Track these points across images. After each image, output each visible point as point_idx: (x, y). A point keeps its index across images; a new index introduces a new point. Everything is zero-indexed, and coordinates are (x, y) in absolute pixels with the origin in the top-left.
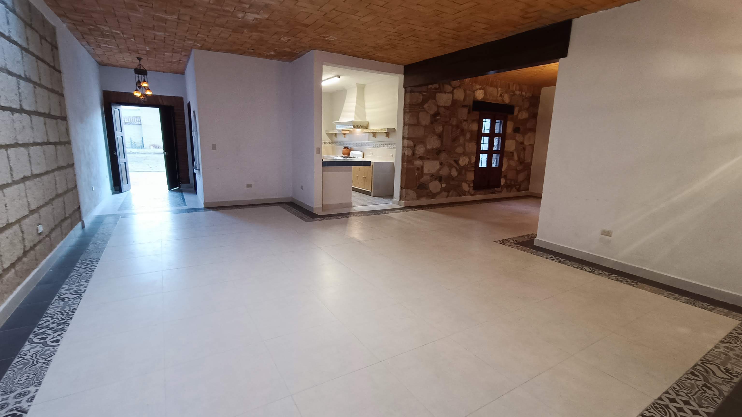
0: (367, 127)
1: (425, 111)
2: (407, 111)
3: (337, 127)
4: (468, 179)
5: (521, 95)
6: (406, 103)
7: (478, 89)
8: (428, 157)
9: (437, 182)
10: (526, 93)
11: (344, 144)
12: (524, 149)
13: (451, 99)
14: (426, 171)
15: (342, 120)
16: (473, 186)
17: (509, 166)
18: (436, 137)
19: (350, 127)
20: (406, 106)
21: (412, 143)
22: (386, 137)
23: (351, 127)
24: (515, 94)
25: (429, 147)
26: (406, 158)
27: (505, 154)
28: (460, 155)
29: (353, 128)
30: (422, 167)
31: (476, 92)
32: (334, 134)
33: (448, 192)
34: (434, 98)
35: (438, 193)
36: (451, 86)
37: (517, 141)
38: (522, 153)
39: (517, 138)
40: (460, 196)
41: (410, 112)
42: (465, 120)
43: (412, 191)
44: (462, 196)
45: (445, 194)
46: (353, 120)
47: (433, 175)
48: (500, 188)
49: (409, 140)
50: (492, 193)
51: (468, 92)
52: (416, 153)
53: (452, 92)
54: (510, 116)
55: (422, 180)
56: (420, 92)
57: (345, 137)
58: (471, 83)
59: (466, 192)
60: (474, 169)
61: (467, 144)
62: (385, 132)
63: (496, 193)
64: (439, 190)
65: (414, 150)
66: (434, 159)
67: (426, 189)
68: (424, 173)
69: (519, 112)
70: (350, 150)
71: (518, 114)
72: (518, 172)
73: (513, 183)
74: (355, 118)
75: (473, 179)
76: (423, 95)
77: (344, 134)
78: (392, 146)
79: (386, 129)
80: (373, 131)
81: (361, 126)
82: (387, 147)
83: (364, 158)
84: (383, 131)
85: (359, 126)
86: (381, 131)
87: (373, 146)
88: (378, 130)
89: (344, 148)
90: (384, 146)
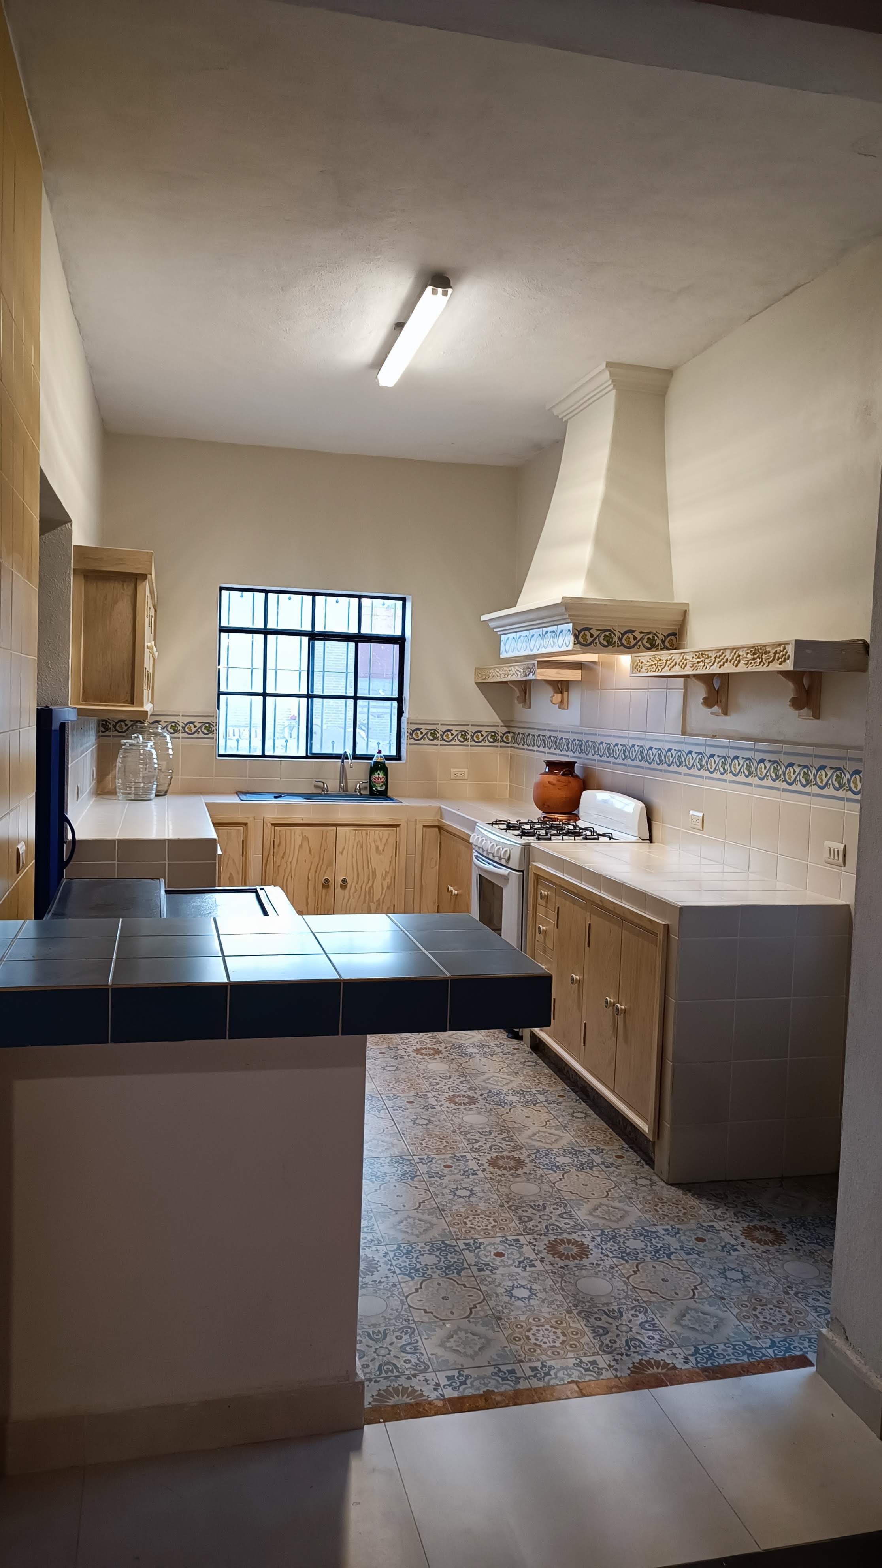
0: (672, 638)
3: (502, 648)
11: (548, 746)
15: (528, 599)
19: (561, 640)
22: (793, 713)
23: (566, 639)
29: (571, 646)
32: (515, 691)
46: (579, 592)
57: (561, 705)
62: (785, 673)
70: (584, 783)
74: (592, 576)
77: (561, 687)
78: (845, 780)
79: (788, 644)
80: (699, 662)
81: (630, 635)
82: (804, 783)
83: (651, 842)
84: (768, 661)
85: (616, 633)
86: (754, 659)
87: (705, 766)
88: (730, 658)
89: (545, 773)
90: (778, 777)
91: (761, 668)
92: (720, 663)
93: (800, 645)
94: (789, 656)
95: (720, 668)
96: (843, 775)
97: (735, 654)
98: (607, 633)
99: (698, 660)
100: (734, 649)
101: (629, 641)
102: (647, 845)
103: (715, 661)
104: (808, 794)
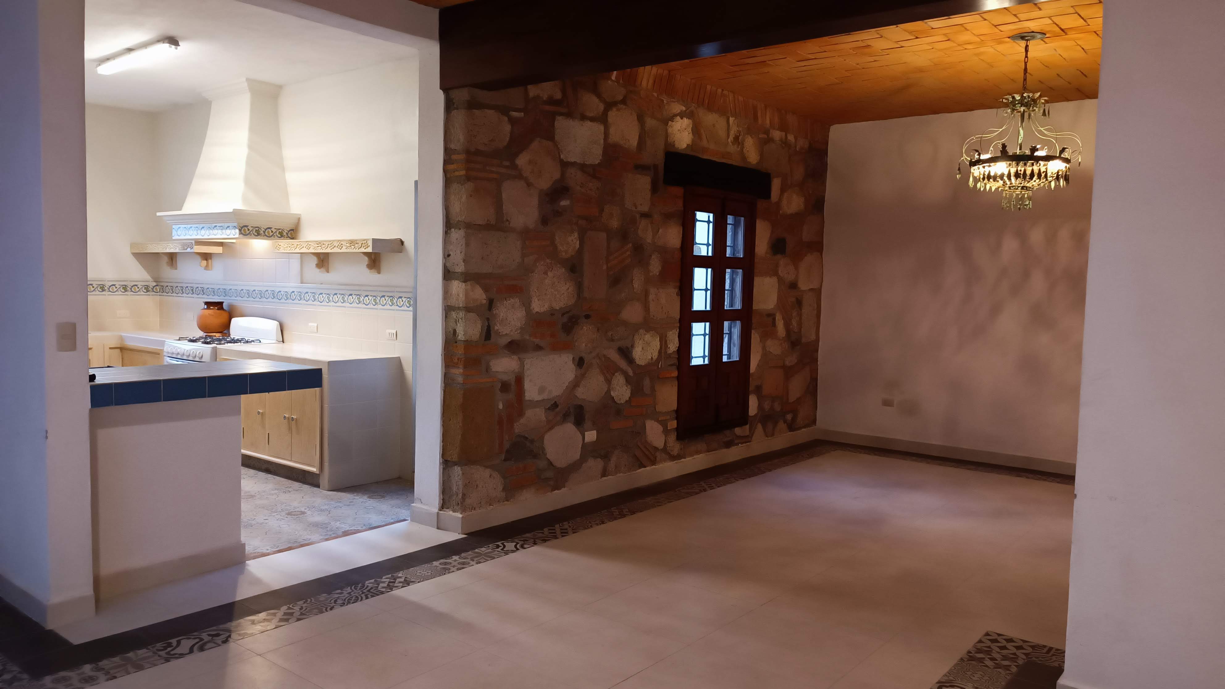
0: (292, 233)
1: (520, 176)
2: (457, 173)
3: (174, 233)
4: (660, 408)
5: (785, 143)
6: (453, 146)
7: (676, 115)
8: (537, 341)
9: (570, 428)
10: (796, 138)
11: (203, 291)
12: (799, 303)
13: (602, 141)
14: (531, 392)
15: (192, 206)
16: (677, 429)
17: (765, 354)
18: (561, 271)
19: (228, 231)
20: (454, 157)
21: (479, 295)
22: (368, 271)
23: (233, 231)
24: (770, 140)
25: (538, 306)
26: (460, 351)
27: (754, 320)
28: (635, 328)
29: (237, 236)
30: (519, 380)
31: (670, 123)
32: (166, 259)
33: (606, 457)
34: (550, 136)
35: (575, 467)
36: (599, 96)
37: (780, 280)
38: (794, 314)
39: (781, 272)
40: (642, 466)
41: (468, 178)
42: (644, 215)
43: (488, 472)
44: (645, 467)
45: (594, 465)
46: (240, 206)
47: (555, 405)
48: (748, 426)
49: (469, 283)
50: (728, 444)
51: (650, 122)
52: (496, 328)
53: (603, 119)
54: (761, 204)
55: (520, 426)
56: (504, 110)
57: (207, 268)
58: (655, 94)
59: (656, 449)
60: (675, 374)
61: (653, 291)
62: (365, 254)
63: (737, 444)
64: (576, 455)
65: (488, 319)
66: (558, 347)
67: (535, 456)
68: (527, 398)
69: (783, 190)
70: (231, 314)
71: (780, 199)
72: (788, 372)
73: (777, 407)
74: (245, 199)
75: (675, 406)
76: (513, 121)
77: (206, 257)
78: (395, 301)
79: (368, 240)
80: (318, 247)
81: (269, 230)
82: (374, 304)
83: (283, 342)
84: (358, 247)
85: (262, 229)
86: (350, 246)
87: (317, 299)
88: (337, 245)
89: (204, 309)
90: (360, 302)
91: (355, 251)
92: (331, 248)
93: (375, 241)
94: (369, 246)
95: (331, 249)
96: (393, 299)
97: (340, 243)
98: (257, 229)
99: (318, 245)
100: (339, 241)
101: (269, 233)
102: (281, 345)
103: (328, 247)
104: (377, 309)
